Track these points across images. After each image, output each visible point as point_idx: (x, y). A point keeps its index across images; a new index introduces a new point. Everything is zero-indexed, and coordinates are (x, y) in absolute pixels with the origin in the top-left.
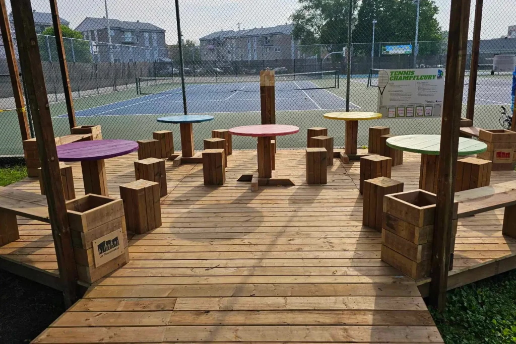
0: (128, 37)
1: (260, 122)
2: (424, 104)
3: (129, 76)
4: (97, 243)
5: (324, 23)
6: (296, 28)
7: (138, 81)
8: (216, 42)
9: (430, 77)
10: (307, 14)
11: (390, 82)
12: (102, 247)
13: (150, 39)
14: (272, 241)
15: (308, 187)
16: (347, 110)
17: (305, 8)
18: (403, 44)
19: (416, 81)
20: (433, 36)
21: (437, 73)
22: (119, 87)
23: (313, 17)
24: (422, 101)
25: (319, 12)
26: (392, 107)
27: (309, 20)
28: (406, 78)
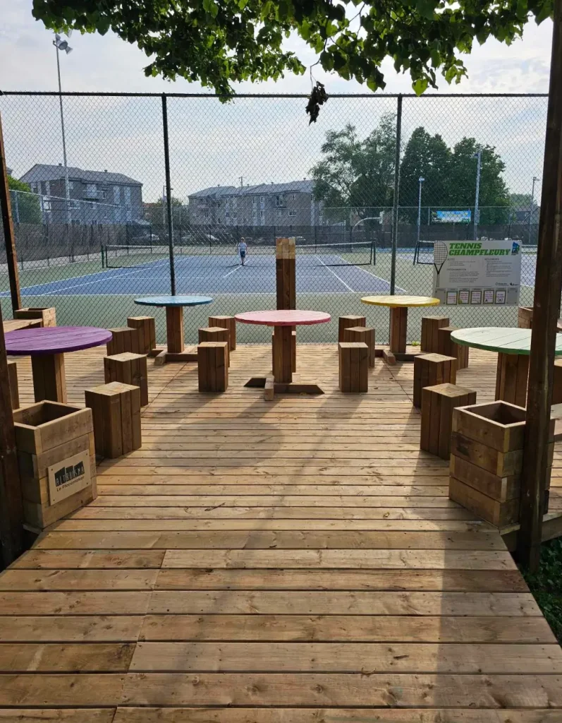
0: (92, 191)
1: (275, 306)
2: (495, 287)
3: (92, 243)
4: (54, 469)
5: (355, 179)
6: (318, 186)
7: (104, 250)
8: (210, 201)
9: (502, 252)
10: (333, 168)
11: (449, 257)
12: (61, 477)
13: (122, 195)
14: (297, 471)
15: (342, 397)
16: (392, 293)
17: (331, 159)
18: (460, 210)
19: (484, 256)
20: (497, 199)
21: (511, 248)
22: (78, 258)
23: (341, 172)
24: (492, 283)
25: (348, 165)
26: (452, 291)
27: (335, 176)
28: (470, 253)
